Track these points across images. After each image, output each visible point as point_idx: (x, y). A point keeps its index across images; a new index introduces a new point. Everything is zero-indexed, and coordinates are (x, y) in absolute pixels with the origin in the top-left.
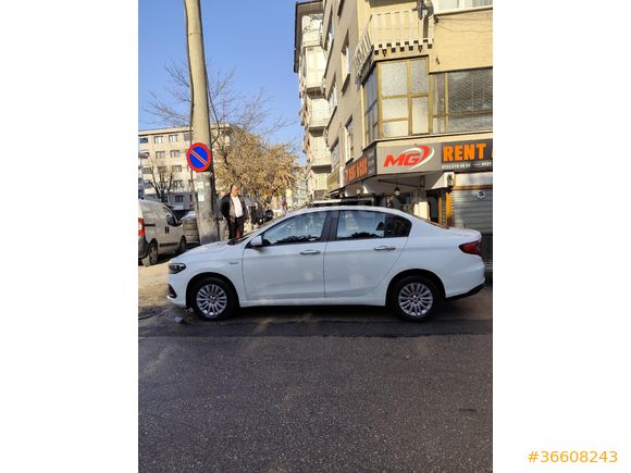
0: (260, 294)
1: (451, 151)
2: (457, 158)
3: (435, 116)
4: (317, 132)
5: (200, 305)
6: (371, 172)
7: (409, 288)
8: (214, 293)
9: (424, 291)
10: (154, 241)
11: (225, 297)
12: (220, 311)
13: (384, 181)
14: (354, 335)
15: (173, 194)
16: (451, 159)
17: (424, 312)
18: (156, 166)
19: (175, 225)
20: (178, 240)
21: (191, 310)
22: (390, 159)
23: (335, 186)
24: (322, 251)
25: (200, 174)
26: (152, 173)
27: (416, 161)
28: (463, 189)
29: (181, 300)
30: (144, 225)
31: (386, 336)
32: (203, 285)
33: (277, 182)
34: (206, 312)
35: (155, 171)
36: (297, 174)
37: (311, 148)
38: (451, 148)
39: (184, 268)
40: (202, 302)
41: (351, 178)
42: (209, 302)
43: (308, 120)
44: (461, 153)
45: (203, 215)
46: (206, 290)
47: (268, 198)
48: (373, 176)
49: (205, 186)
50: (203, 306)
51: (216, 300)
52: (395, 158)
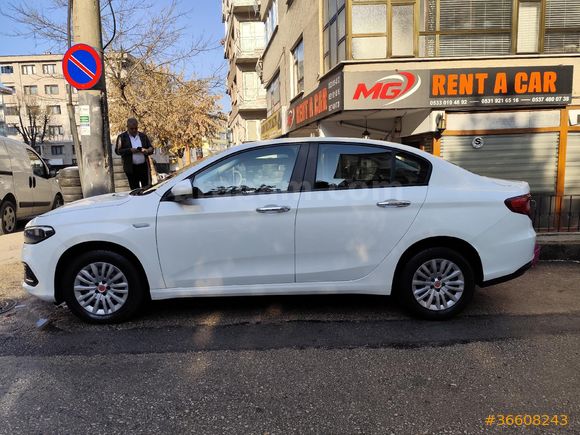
1: (443, 82)
2: (451, 92)
3: (422, 34)
4: (248, 65)
5: (79, 297)
6: (335, 106)
7: (429, 267)
8: (106, 277)
9: (452, 271)
10: (10, 197)
11: (124, 284)
12: (117, 308)
13: (347, 123)
16: (443, 93)
17: (450, 303)
18: (23, 104)
19: (46, 176)
20: (50, 198)
21: (64, 305)
22: (361, 90)
23: (275, 133)
24: (293, 206)
25: (83, 93)
26: (19, 114)
27: (397, 93)
28: (463, 134)
29: (46, 290)
32: (85, 264)
33: (192, 130)
34: (90, 309)
35: (23, 111)
37: (239, 86)
38: (443, 78)
39: (52, 233)
40: (83, 292)
41: (301, 120)
42: (97, 292)
43: (235, 49)
44: (455, 84)
45: (88, 156)
46: (90, 271)
47: (179, 151)
48: (336, 113)
49: (91, 112)
50: (85, 300)
51: (108, 288)
52: (369, 88)
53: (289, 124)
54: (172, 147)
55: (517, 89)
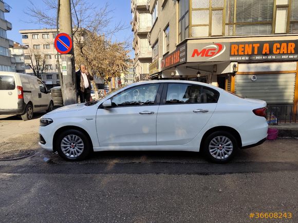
0: (109, 142)
1: (237, 48)
2: (240, 53)
3: (227, 24)
4: (143, 35)
5: (63, 149)
6: (182, 60)
7: (217, 139)
8: (75, 141)
9: (227, 141)
10: (30, 103)
11: (82, 144)
12: (79, 154)
13: (190, 67)
14: (178, 173)
15: (45, 73)
16: (236, 53)
17: (226, 156)
18: (33, 54)
19: (46, 92)
20: (48, 103)
21: (57, 153)
22: (196, 52)
23: (155, 71)
25: (64, 56)
26: (31, 59)
27: (213, 54)
28: (243, 74)
29: (49, 146)
30: (23, 92)
31: (201, 174)
32: (65, 135)
33: (115, 68)
34: (68, 154)
35: (33, 57)
36: (128, 63)
37: (139, 46)
38: (236, 46)
39: (51, 122)
40: (65, 147)
41: (167, 65)
42: (71, 147)
43: (137, 27)
44: (243, 50)
45: (66, 85)
46: (68, 139)
47: (109, 78)
48: (183, 63)
49: (67, 64)
50: (66, 151)
51: (75, 146)
52: (199, 51)
53: (162, 67)
54: (105, 76)
55: (274, 52)
